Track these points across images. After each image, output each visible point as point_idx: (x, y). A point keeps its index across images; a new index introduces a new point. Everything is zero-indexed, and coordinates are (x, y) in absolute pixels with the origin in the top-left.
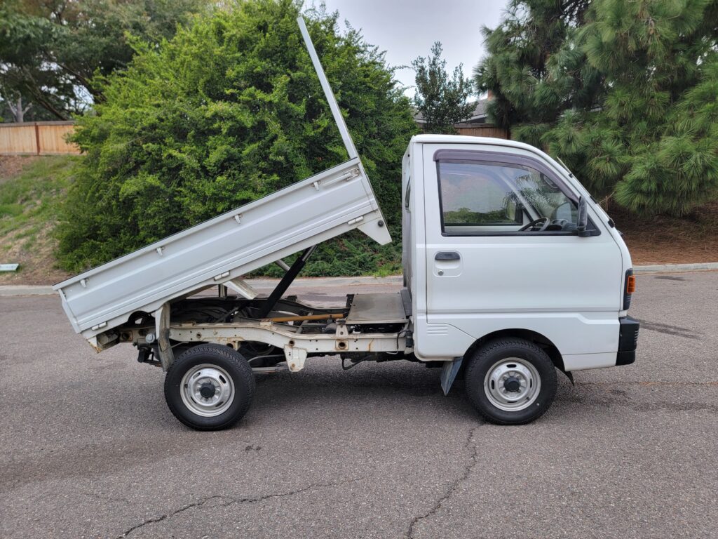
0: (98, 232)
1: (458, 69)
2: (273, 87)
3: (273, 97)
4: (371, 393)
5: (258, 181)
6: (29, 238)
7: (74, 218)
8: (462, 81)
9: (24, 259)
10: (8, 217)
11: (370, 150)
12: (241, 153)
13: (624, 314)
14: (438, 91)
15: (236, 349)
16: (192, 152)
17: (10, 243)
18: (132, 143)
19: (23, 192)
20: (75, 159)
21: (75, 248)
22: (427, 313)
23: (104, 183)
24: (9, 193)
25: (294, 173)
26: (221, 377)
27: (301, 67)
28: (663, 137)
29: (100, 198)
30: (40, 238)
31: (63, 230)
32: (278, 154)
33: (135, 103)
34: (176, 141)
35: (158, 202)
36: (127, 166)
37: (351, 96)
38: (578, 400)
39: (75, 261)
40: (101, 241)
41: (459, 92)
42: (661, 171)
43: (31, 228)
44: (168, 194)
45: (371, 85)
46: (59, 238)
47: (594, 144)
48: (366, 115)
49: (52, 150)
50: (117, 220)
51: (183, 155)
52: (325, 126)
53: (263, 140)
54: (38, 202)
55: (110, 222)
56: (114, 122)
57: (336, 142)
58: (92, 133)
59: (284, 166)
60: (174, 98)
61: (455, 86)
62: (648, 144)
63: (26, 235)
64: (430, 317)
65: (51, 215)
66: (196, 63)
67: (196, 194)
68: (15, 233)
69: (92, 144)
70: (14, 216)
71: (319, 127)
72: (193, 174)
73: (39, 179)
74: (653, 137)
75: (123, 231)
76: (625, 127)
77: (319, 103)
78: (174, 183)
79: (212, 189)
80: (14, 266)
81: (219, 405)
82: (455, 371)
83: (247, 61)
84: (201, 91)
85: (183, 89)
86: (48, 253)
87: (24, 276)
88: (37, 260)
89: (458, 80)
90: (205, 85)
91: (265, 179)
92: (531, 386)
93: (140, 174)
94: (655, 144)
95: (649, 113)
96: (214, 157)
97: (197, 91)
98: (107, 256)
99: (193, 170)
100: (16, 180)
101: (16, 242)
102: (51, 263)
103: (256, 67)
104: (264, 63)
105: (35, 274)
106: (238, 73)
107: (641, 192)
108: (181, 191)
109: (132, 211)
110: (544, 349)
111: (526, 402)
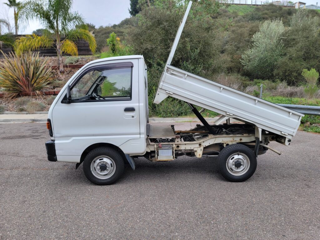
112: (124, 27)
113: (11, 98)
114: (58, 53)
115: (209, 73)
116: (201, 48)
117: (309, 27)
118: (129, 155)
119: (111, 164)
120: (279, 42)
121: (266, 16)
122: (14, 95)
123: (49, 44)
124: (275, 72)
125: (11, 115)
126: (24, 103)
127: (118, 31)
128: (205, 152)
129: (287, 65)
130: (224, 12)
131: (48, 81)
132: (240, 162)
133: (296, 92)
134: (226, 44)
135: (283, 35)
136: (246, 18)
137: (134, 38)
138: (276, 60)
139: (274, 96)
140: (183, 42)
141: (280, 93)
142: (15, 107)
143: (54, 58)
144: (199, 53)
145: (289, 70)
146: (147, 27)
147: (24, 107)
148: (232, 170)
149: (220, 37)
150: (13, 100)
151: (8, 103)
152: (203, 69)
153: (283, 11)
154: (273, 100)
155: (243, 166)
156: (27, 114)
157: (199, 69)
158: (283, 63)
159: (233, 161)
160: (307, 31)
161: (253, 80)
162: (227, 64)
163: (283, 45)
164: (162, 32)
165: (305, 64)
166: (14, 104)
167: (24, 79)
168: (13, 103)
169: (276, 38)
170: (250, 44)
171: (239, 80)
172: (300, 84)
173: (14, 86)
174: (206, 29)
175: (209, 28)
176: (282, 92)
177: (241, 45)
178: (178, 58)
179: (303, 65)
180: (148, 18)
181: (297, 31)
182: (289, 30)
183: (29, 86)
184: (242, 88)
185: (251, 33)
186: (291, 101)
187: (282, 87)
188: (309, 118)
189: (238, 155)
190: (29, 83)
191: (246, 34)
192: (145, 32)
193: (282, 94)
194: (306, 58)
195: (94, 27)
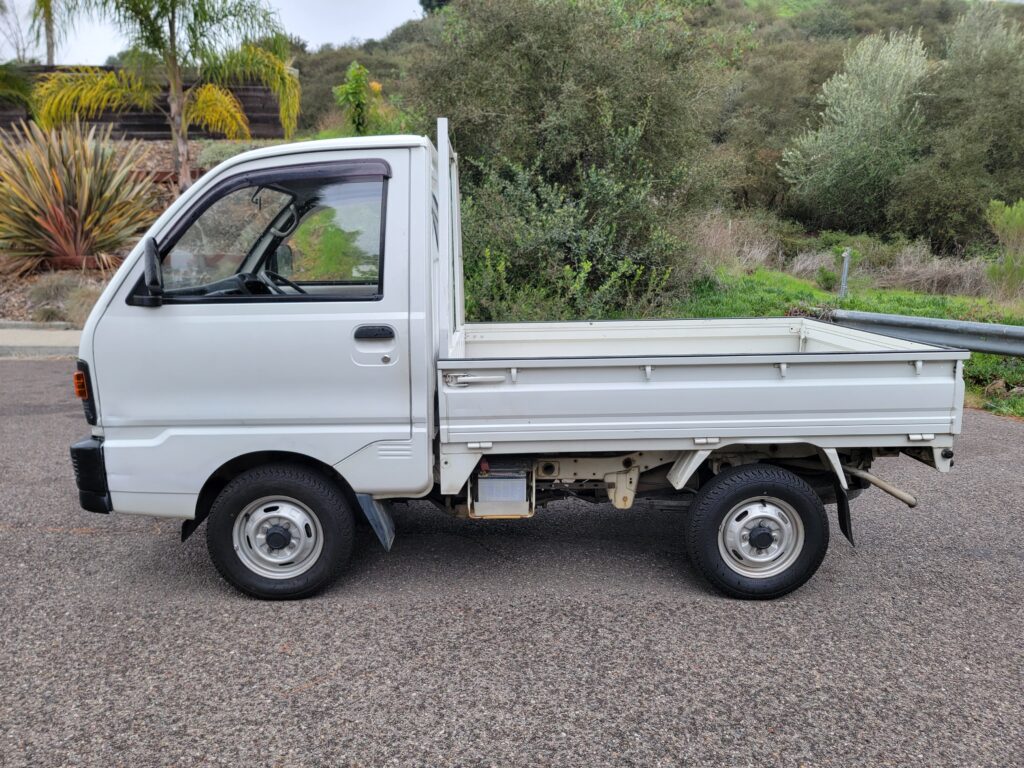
112: (402, 51)
113: (17, 274)
114: (173, 129)
115: (671, 206)
116: (649, 121)
117: (1010, 61)
118: (371, 495)
119: (307, 526)
120: (909, 110)
121: (867, 21)
122: (29, 264)
123: (146, 100)
124: (892, 208)
125: (14, 331)
126: (58, 292)
127: (380, 62)
128: (646, 488)
129: (932, 186)
130: (728, 7)
131: (141, 220)
132: (769, 528)
133: (960, 278)
134: (734, 110)
135: (923, 84)
136: (803, 27)
137: (427, 83)
138: (895, 168)
139: (884, 288)
140: (590, 101)
141: (905, 278)
142: (29, 304)
143: (162, 146)
144: (641, 138)
145: (938, 204)
146: (469, 47)
147: (58, 307)
148: (737, 556)
149: (712, 87)
150: (23, 280)
151: (8, 291)
152: (652, 194)
153: (922, 6)
154: (883, 302)
155: (779, 545)
156: (67, 329)
157: (640, 192)
158: (919, 179)
159: (744, 527)
160: (1003, 75)
161: (817, 235)
162: (732, 179)
163: (922, 120)
164: (518, 65)
165: (992, 185)
166: (27, 294)
167: (61, 214)
168: (23, 291)
169: (899, 95)
170: (812, 113)
171: (771, 234)
172: (974, 249)
173: (29, 235)
174: (666, 58)
175: (677, 54)
176: (913, 274)
177: (782, 115)
178: (571, 154)
179: (984, 186)
180: (474, 16)
181: (968, 72)
182: (944, 67)
183: (75, 235)
184: (781, 258)
185: (815, 77)
186: (943, 305)
187: (914, 257)
188: (1002, 366)
189: (761, 505)
190: (76, 228)
191: (800, 81)
192: (464, 64)
193: (911, 283)
194: (995, 162)
195: (303, 46)
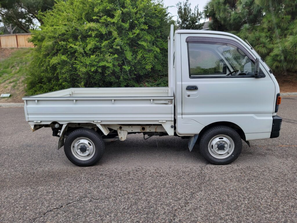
0: (42, 80)
1: (197, 7)
2: (115, 16)
3: (115, 20)
4: (157, 150)
5: (109, 57)
6: (14, 83)
7: (33, 74)
8: (198, 13)
9: (13, 92)
10: (6, 74)
11: (157, 44)
12: (101, 45)
13: (275, 114)
14: (187, 17)
15: (96, 131)
16: (80, 45)
17: (7, 85)
18: (55, 41)
19: (12, 64)
20: (32, 49)
21: (33, 87)
22: (182, 115)
23: (44, 59)
24: (6, 64)
25: (124, 54)
26: (89, 143)
27: (127, 7)
28: (288, 36)
29: (43, 66)
30: (19, 83)
31: (28, 80)
32: (117, 46)
33: (56, 24)
34: (73, 41)
35: (67, 67)
36: (53, 52)
37: (149, 19)
38: (251, 153)
39: (33, 93)
40: (44, 84)
41: (197, 17)
42: (287, 51)
43: (15, 79)
44: (71, 64)
45: (158, 14)
46: (26, 83)
47: (256, 39)
48: (156, 28)
49: (23, 46)
50: (50, 75)
51: (76, 47)
52: (138, 33)
53: (111, 40)
54: (18, 68)
55: (47, 76)
56: (47, 33)
57: (142, 40)
58: (38, 38)
59: (120, 51)
60: (72, 22)
61: (195, 15)
62: (281, 39)
63: (13, 82)
64: (183, 116)
65: (23, 73)
66: (81, 6)
67: (83, 64)
68: (9, 81)
69: (38, 42)
70: (8, 74)
71: (135, 33)
72: (81, 55)
73: (18, 58)
74: (283, 36)
75: (53, 80)
76: (271, 31)
77: (135, 23)
78: (73, 59)
79: (89, 61)
80: (8, 95)
81: (88, 155)
82: (195, 140)
83: (103, 4)
84: (84, 18)
85: (76, 17)
86: (23, 89)
87: (13, 99)
88: (18, 92)
89: (196, 12)
90: (85, 15)
91: (112, 56)
92: (230, 148)
93: (58, 55)
94: (284, 39)
95: (281, 25)
96: (89, 47)
97: (82, 18)
98: (47, 90)
99: (81, 53)
100: (8, 59)
101: (9, 85)
102: (24, 93)
103: (107, 7)
104: (111, 5)
105: (17, 98)
106: (99, 9)
107: (277, 61)
108: (76, 62)
109: (56, 71)
110: (236, 131)
111: (227, 155)
